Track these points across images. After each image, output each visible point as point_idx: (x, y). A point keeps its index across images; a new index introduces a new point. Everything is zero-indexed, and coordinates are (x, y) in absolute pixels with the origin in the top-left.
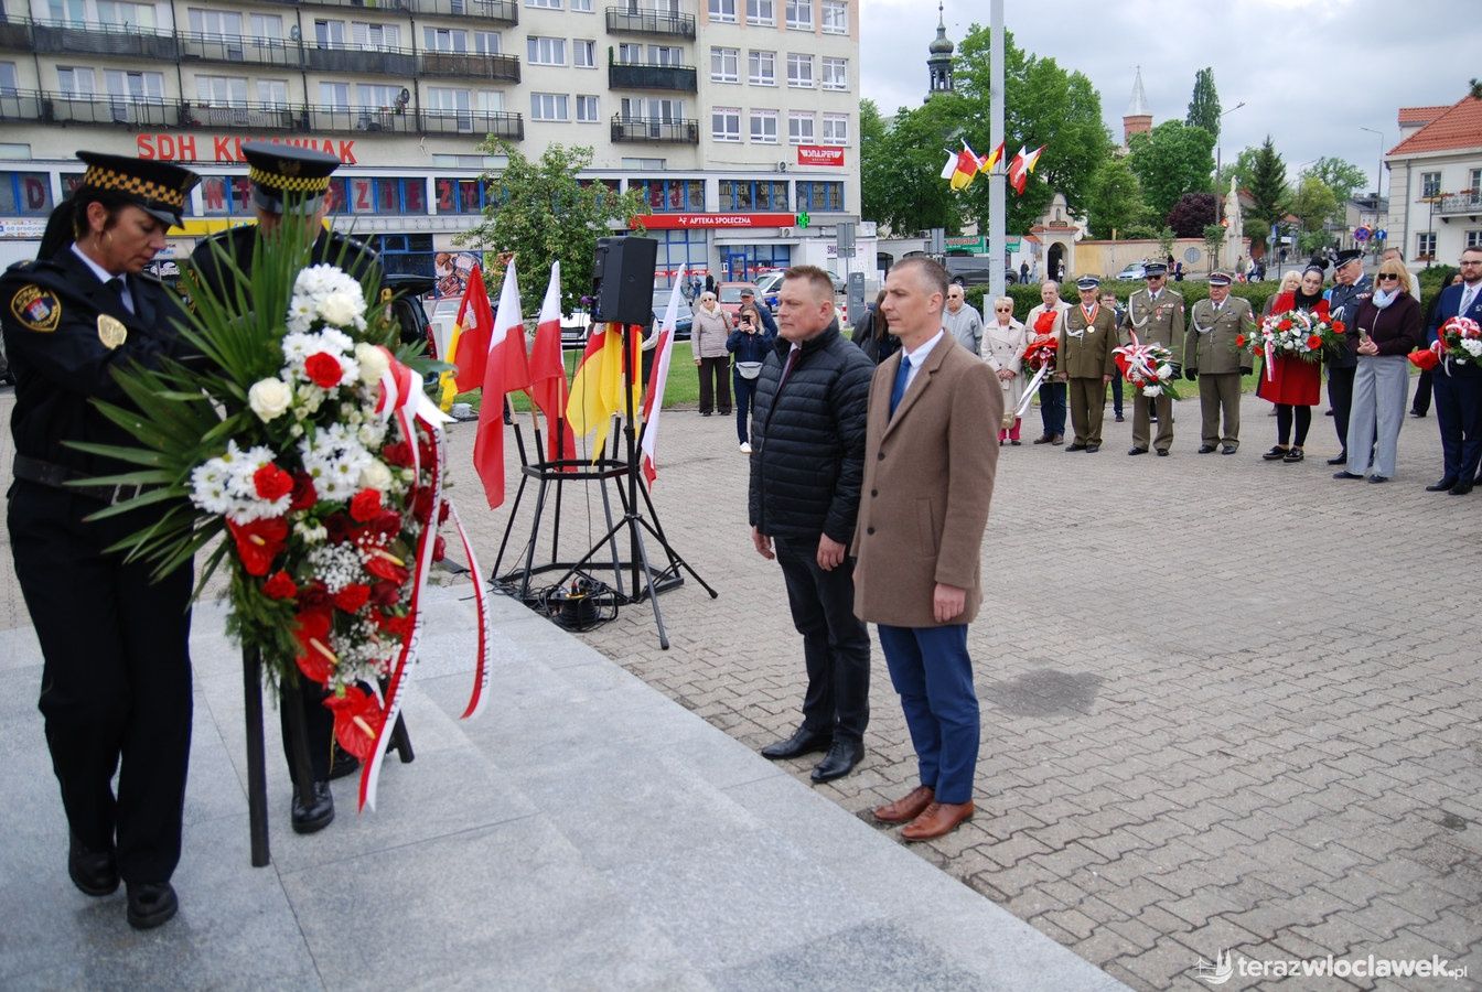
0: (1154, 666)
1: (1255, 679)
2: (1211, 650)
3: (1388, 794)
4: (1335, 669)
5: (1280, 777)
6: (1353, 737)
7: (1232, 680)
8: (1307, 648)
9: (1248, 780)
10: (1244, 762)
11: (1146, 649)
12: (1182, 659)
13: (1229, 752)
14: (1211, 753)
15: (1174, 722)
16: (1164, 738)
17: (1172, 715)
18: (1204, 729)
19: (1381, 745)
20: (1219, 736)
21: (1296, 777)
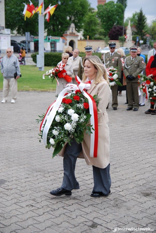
0: (27, 176)
1: (59, 180)
2: (49, 170)
3: (78, 217)
4: (87, 176)
5: (46, 213)
6: (78, 198)
7: (51, 180)
8: (82, 169)
9: (34, 214)
10: (37, 208)
11: (28, 171)
12: (39, 173)
13: (34, 205)
14: (27, 206)
15: (22, 195)
16: (15, 201)
17: (22, 193)
18: (31, 197)
19: (86, 201)
20: (34, 200)
21: (51, 213)
